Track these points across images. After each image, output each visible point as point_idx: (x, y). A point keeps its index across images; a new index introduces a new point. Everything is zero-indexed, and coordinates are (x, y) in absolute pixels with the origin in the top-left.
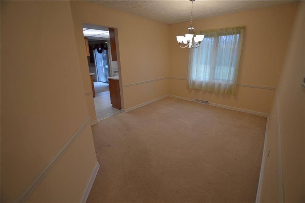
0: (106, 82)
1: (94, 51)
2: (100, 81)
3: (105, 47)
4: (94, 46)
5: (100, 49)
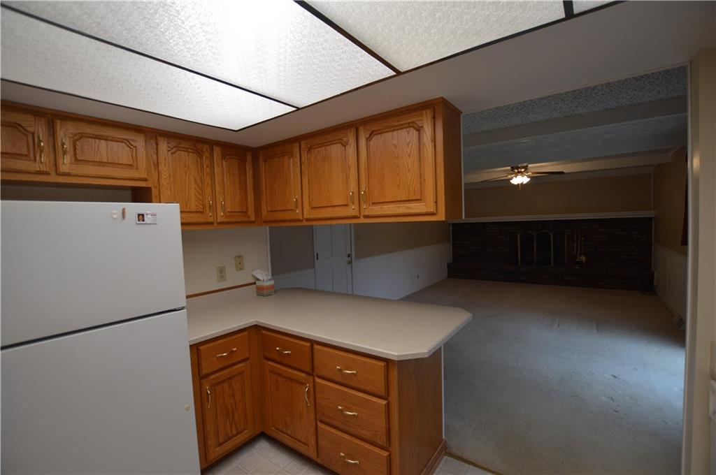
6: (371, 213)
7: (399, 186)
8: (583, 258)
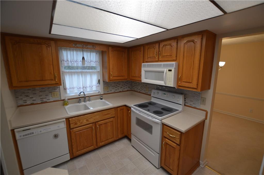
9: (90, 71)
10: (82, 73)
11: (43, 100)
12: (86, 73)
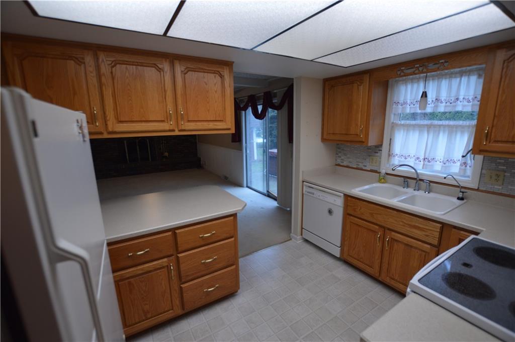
0: (265, 192)
1: (243, 112)
2: (249, 185)
3: (275, 101)
4: (246, 100)
5: (260, 108)
6: (187, 128)
7: (209, 111)
8: (166, 154)
9: (452, 123)
10: (429, 127)
11: (359, 165)
12: (440, 127)
